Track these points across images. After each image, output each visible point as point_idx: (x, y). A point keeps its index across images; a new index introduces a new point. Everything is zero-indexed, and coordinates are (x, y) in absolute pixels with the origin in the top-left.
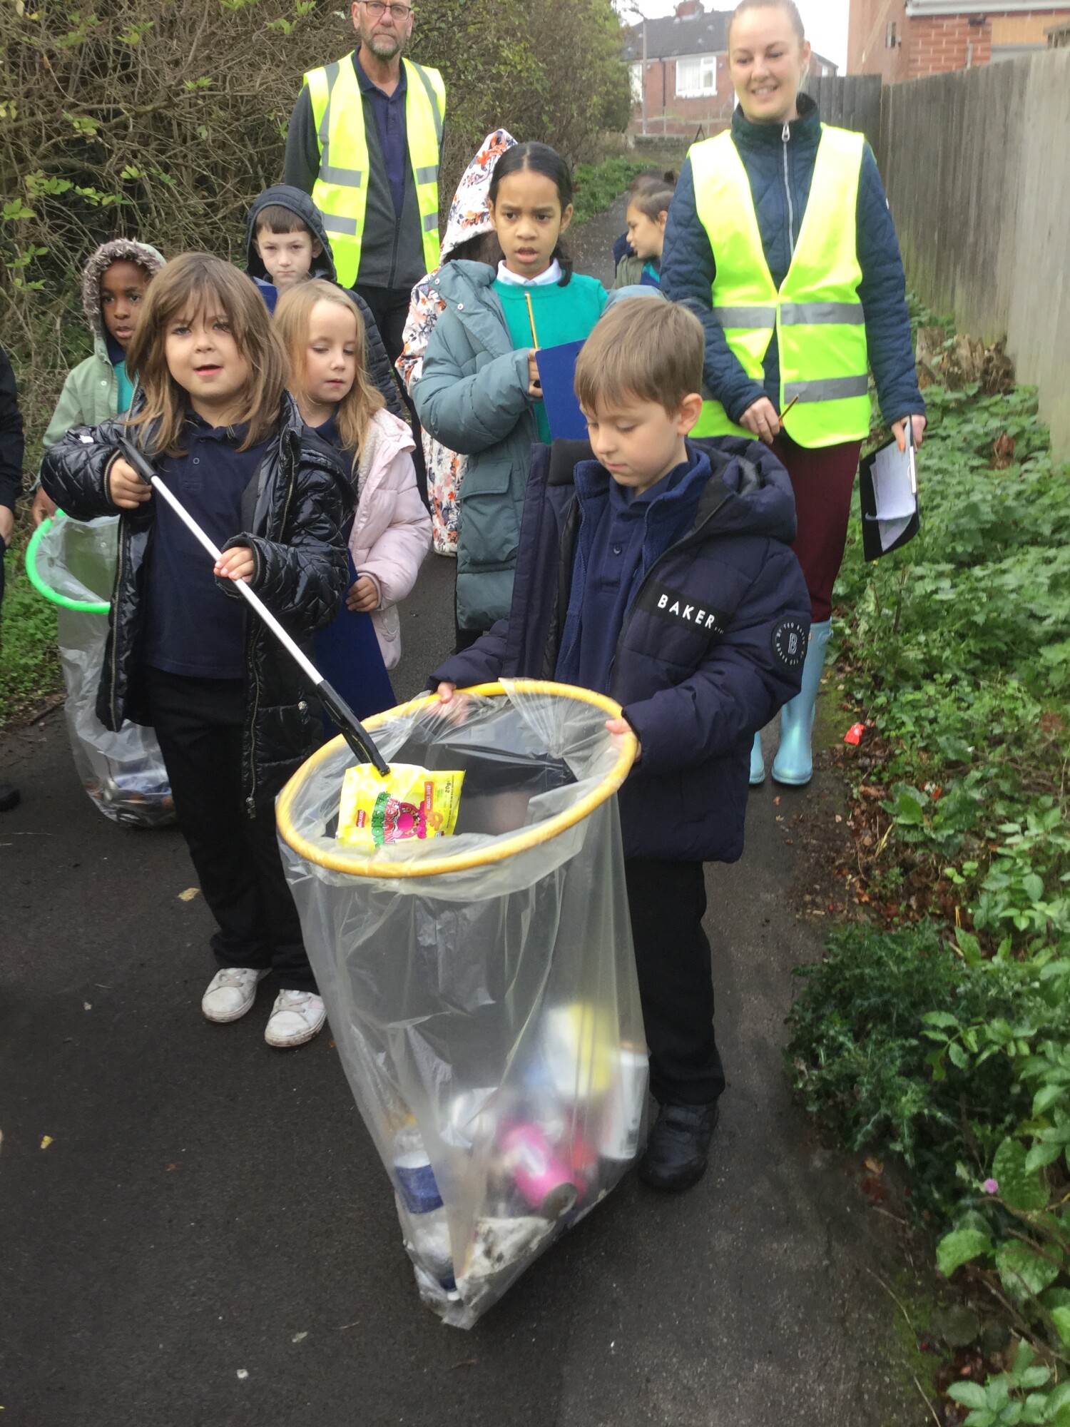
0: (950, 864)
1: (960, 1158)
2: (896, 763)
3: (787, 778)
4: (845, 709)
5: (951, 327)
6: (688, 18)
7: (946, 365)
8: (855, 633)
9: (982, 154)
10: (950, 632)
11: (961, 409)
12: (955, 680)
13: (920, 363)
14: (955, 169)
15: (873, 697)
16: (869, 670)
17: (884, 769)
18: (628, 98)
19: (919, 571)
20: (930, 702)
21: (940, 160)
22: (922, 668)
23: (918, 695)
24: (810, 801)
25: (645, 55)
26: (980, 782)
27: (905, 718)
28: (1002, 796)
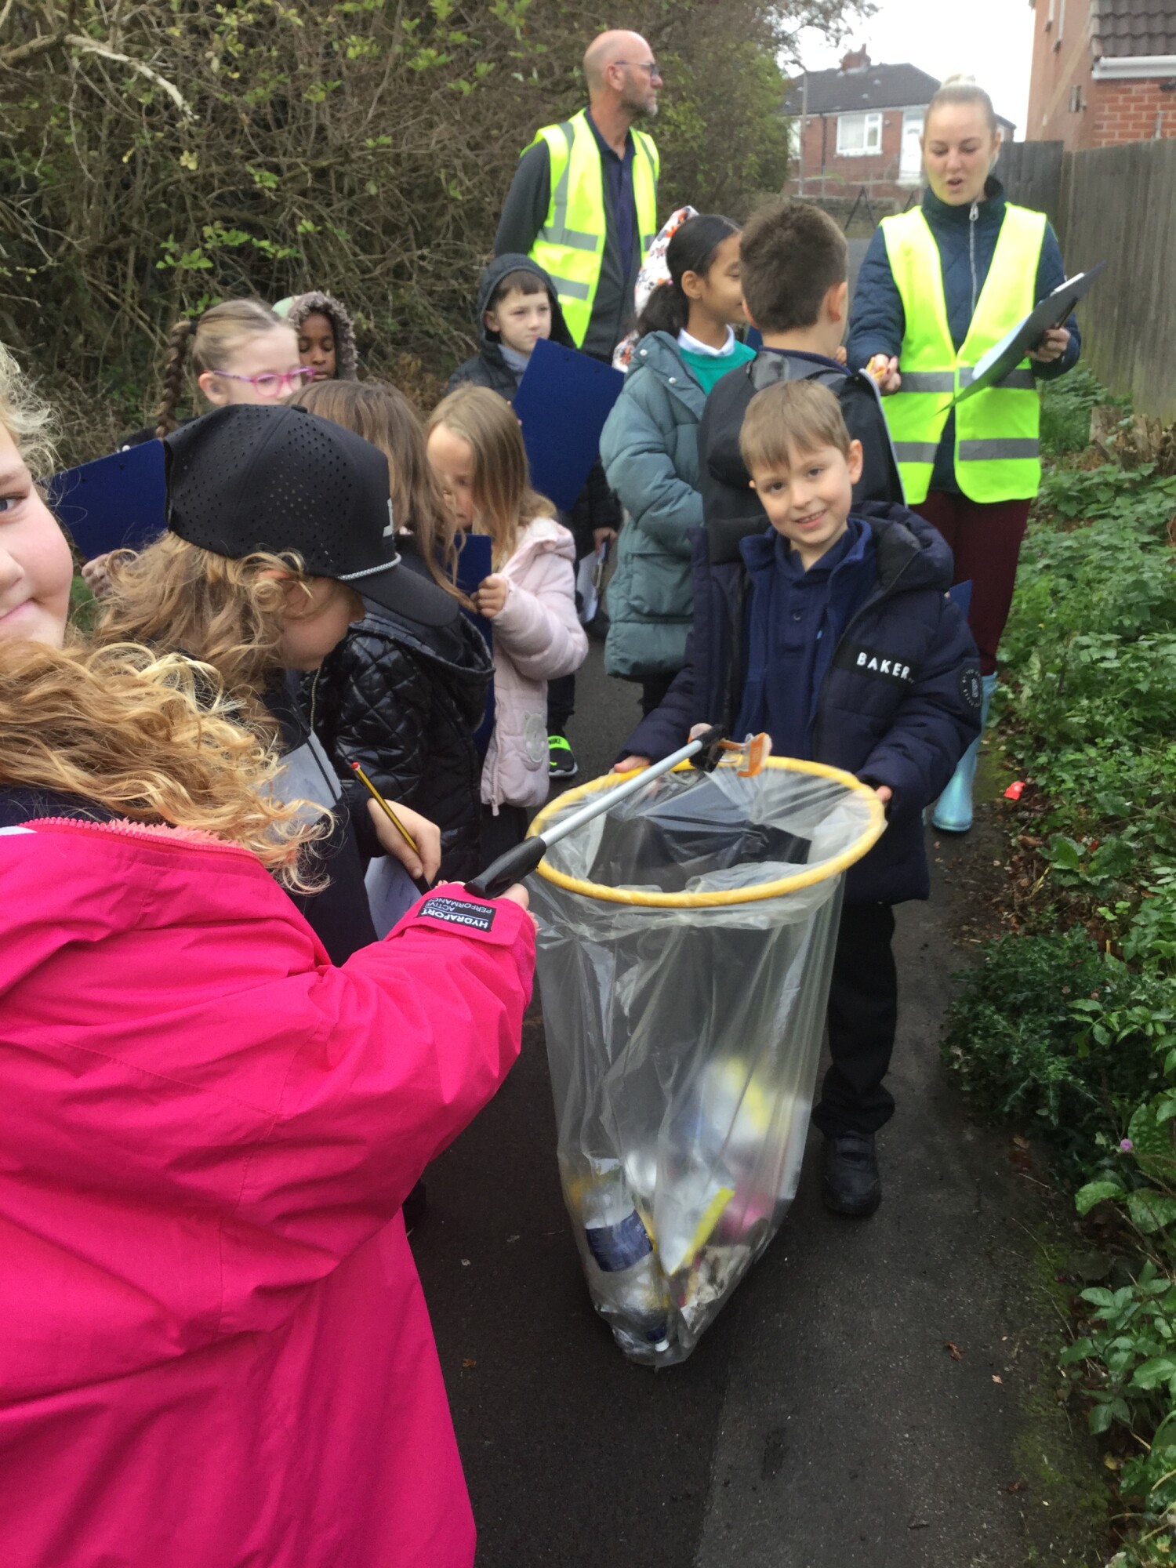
0: (1103, 905)
1: (1100, 1129)
2: (1055, 815)
3: (946, 824)
4: (1007, 769)
5: (1129, 407)
6: (853, 71)
7: (1121, 444)
8: (1017, 699)
9: (1166, 229)
10: (1114, 699)
11: (1136, 490)
12: (1117, 745)
13: (1094, 442)
15: (1034, 758)
16: (1031, 733)
17: (1043, 821)
18: (786, 155)
19: (1085, 640)
20: (1091, 762)
21: (1122, 233)
22: (1084, 732)
23: (1078, 756)
24: (969, 847)
25: (804, 110)
26: (1135, 837)
27: (1065, 776)
28: (1158, 849)
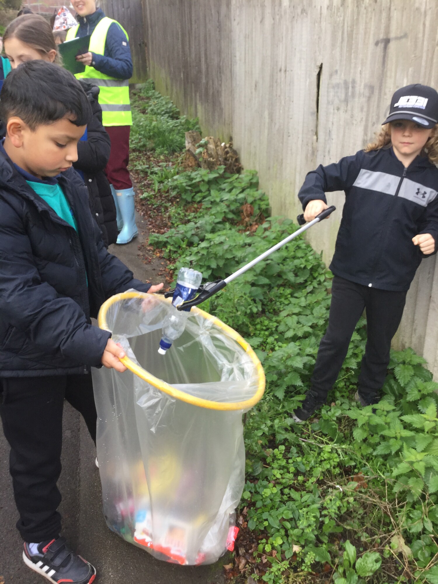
9: (205, 36)
13: (190, 152)
14: (189, 42)
